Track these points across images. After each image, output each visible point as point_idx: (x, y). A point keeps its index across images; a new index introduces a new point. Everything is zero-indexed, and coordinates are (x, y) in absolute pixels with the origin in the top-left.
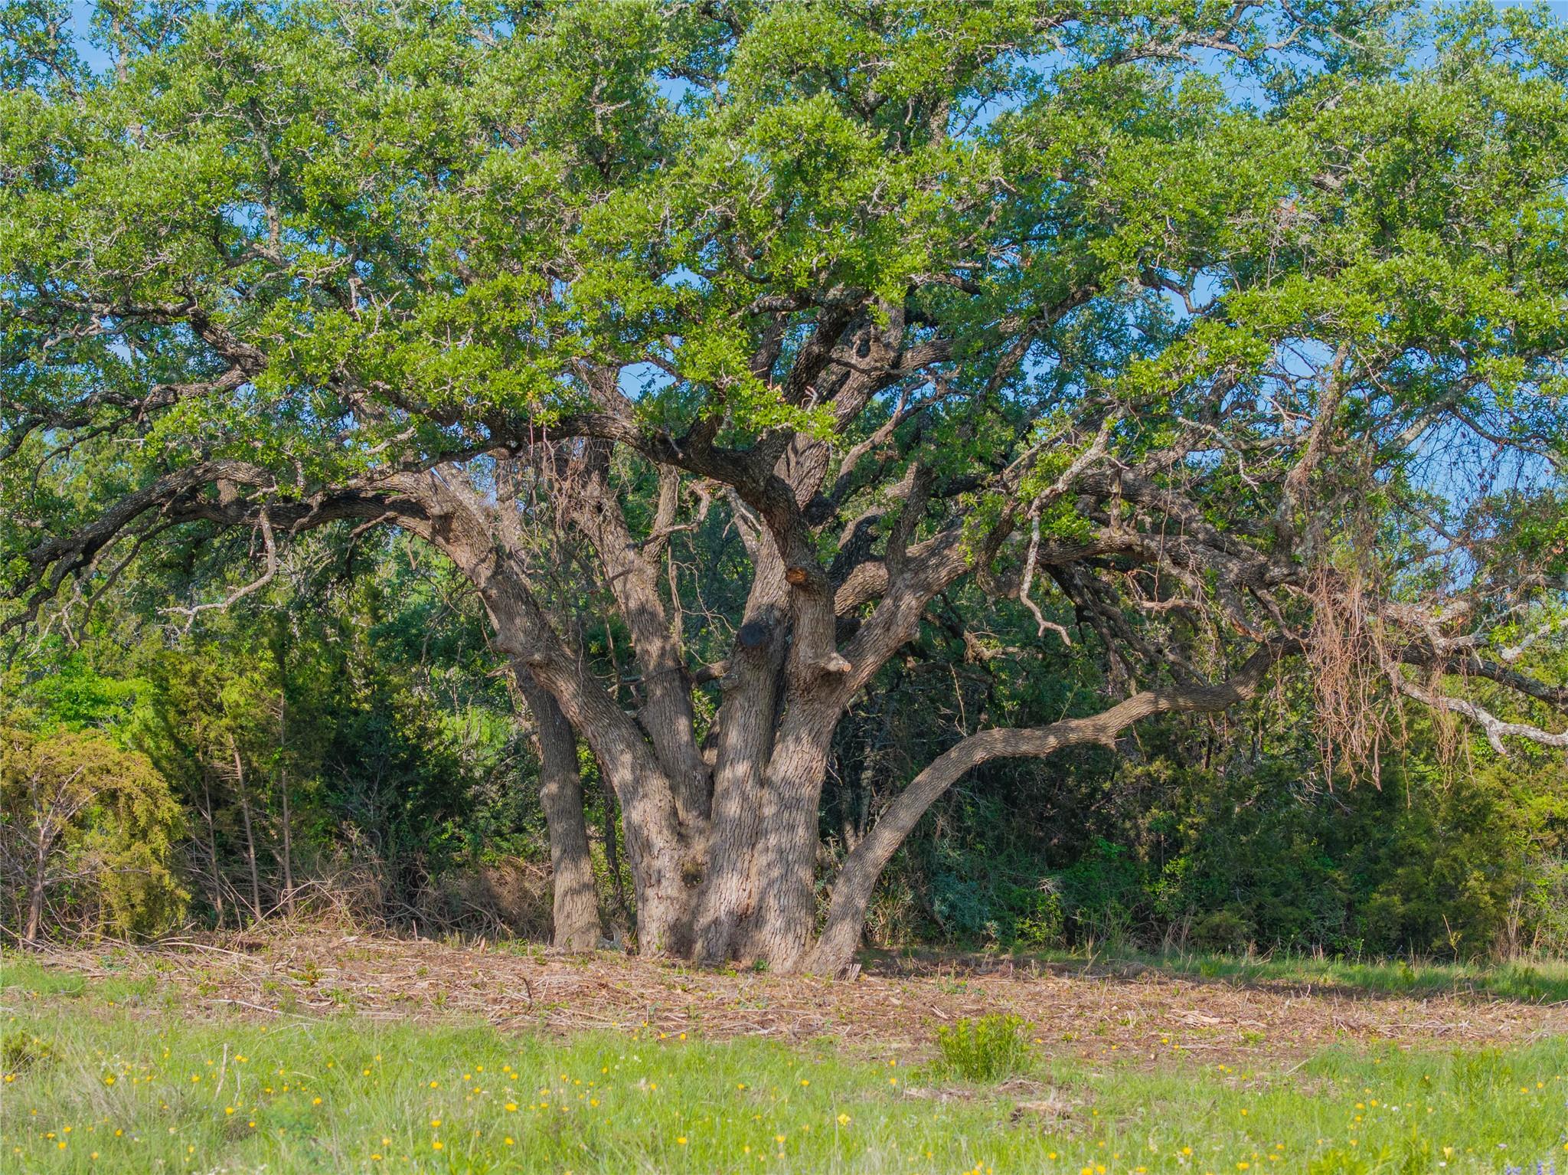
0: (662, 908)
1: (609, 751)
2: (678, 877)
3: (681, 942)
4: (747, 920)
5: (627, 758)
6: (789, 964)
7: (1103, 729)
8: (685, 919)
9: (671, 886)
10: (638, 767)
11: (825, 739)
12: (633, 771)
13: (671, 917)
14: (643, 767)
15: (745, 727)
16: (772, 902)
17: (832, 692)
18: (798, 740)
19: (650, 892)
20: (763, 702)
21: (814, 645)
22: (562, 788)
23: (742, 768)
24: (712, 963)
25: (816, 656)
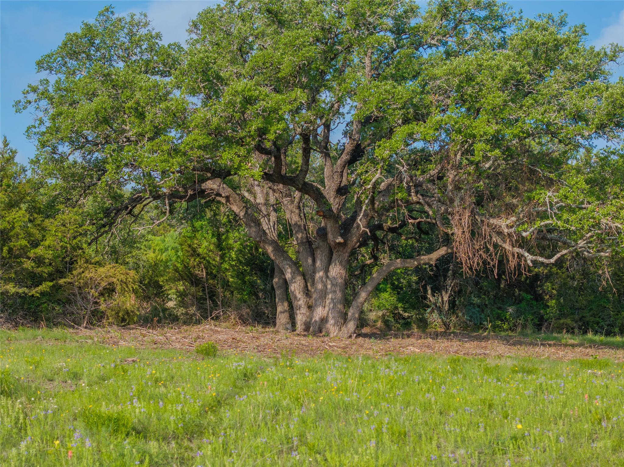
0: (301, 317)
1: (284, 268)
2: (306, 307)
3: (307, 327)
4: (324, 320)
5: (289, 270)
6: (335, 334)
7: (430, 259)
8: (308, 320)
9: (304, 310)
10: (293, 273)
11: (344, 263)
12: (291, 274)
13: (304, 319)
14: (294, 273)
15: (321, 260)
16: (330, 315)
17: (344, 248)
18: (335, 264)
19: (298, 312)
20: (326, 252)
21: (333, 234)
22: (279, 279)
23: (321, 274)
24: (315, 334)
25: (334, 238)
